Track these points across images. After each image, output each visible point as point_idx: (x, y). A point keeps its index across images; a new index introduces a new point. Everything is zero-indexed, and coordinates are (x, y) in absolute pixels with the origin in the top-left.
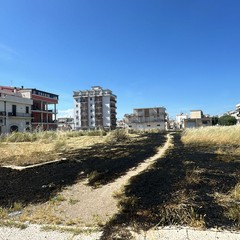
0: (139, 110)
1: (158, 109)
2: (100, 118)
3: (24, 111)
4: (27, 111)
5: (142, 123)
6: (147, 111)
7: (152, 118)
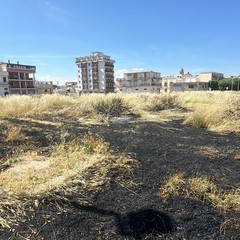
0: (129, 75)
1: (145, 73)
3: (2, 80)
4: (5, 80)
5: (131, 87)
6: (135, 75)
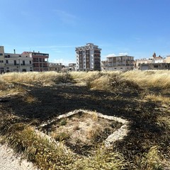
0: (110, 58)
2: (88, 63)
3: (29, 63)
5: (111, 67)
6: (115, 58)
7: (117, 63)
